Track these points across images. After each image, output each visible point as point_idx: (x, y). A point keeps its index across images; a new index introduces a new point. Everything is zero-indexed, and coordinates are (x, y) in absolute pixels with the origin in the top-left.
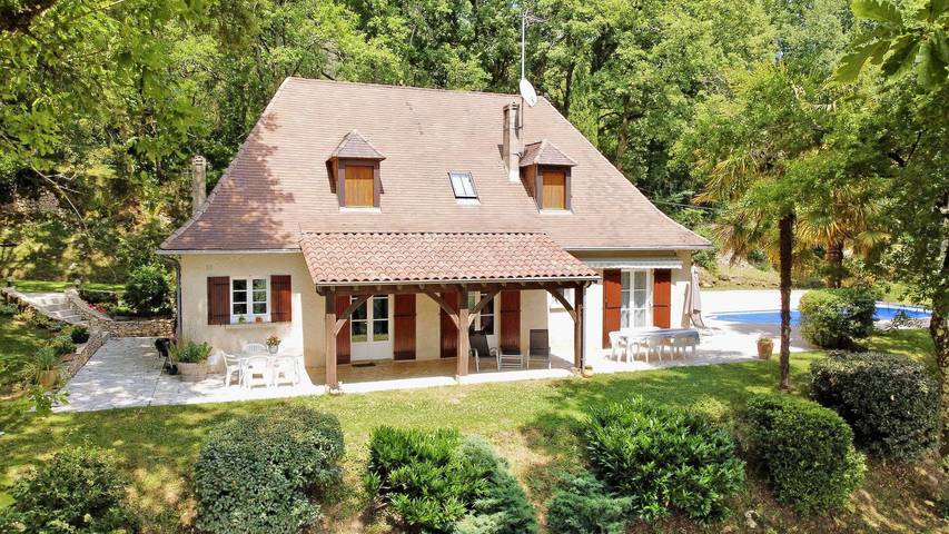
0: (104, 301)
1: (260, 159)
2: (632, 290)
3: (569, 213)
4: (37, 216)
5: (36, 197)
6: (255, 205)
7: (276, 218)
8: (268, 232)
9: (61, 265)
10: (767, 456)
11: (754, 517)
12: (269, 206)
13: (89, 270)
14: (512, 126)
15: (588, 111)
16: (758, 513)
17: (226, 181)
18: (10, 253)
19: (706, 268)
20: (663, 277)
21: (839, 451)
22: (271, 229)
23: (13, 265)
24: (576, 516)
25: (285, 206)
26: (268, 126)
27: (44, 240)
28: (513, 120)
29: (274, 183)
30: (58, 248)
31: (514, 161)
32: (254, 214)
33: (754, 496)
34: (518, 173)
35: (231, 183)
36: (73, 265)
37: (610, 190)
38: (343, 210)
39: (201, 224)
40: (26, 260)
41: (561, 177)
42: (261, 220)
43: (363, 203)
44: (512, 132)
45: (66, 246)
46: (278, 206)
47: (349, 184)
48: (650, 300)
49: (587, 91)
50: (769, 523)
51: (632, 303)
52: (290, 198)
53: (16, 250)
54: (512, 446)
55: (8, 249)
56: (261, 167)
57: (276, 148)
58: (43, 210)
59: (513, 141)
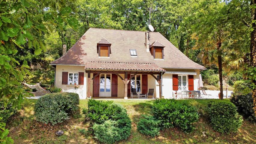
0: (46, 87)
1: (80, 45)
2: (182, 81)
3: (163, 60)
4: (35, 69)
5: (36, 65)
6: (76, 56)
7: (81, 58)
8: (78, 61)
9: (39, 81)
10: (210, 115)
11: (205, 134)
12: (80, 56)
13: (45, 82)
14: (147, 37)
15: (175, 39)
16: (207, 133)
17: (70, 50)
18: (28, 77)
19: (215, 86)
20: (191, 77)
21: (232, 113)
22: (79, 60)
23: (27, 80)
24: (144, 125)
25: (84, 56)
26: (83, 38)
27: (36, 75)
28: (147, 36)
29: (82, 51)
30: (39, 76)
31: (148, 46)
32: (76, 57)
33: (206, 128)
34: (149, 49)
35: (71, 50)
36: (42, 81)
37: (176, 54)
38: (99, 57)
39: (62, 59)
40: (31, 79)
41: (161, 50)
42: (77, 59)
43: (105, 56)
44: (147, 39)
45: (41, 76)
46: (82, 56)
47: (102, 51)
48: (187, 84)
49: (175, 34)
50: (210, 136)
51: (182, 85)
52: (86, 54)
53: (29, 77)
54: (131, 109)
55: (27, 76)
56: (80, 47)
57: (84, 43)
58: (37, 68)
59: (148, 41)
